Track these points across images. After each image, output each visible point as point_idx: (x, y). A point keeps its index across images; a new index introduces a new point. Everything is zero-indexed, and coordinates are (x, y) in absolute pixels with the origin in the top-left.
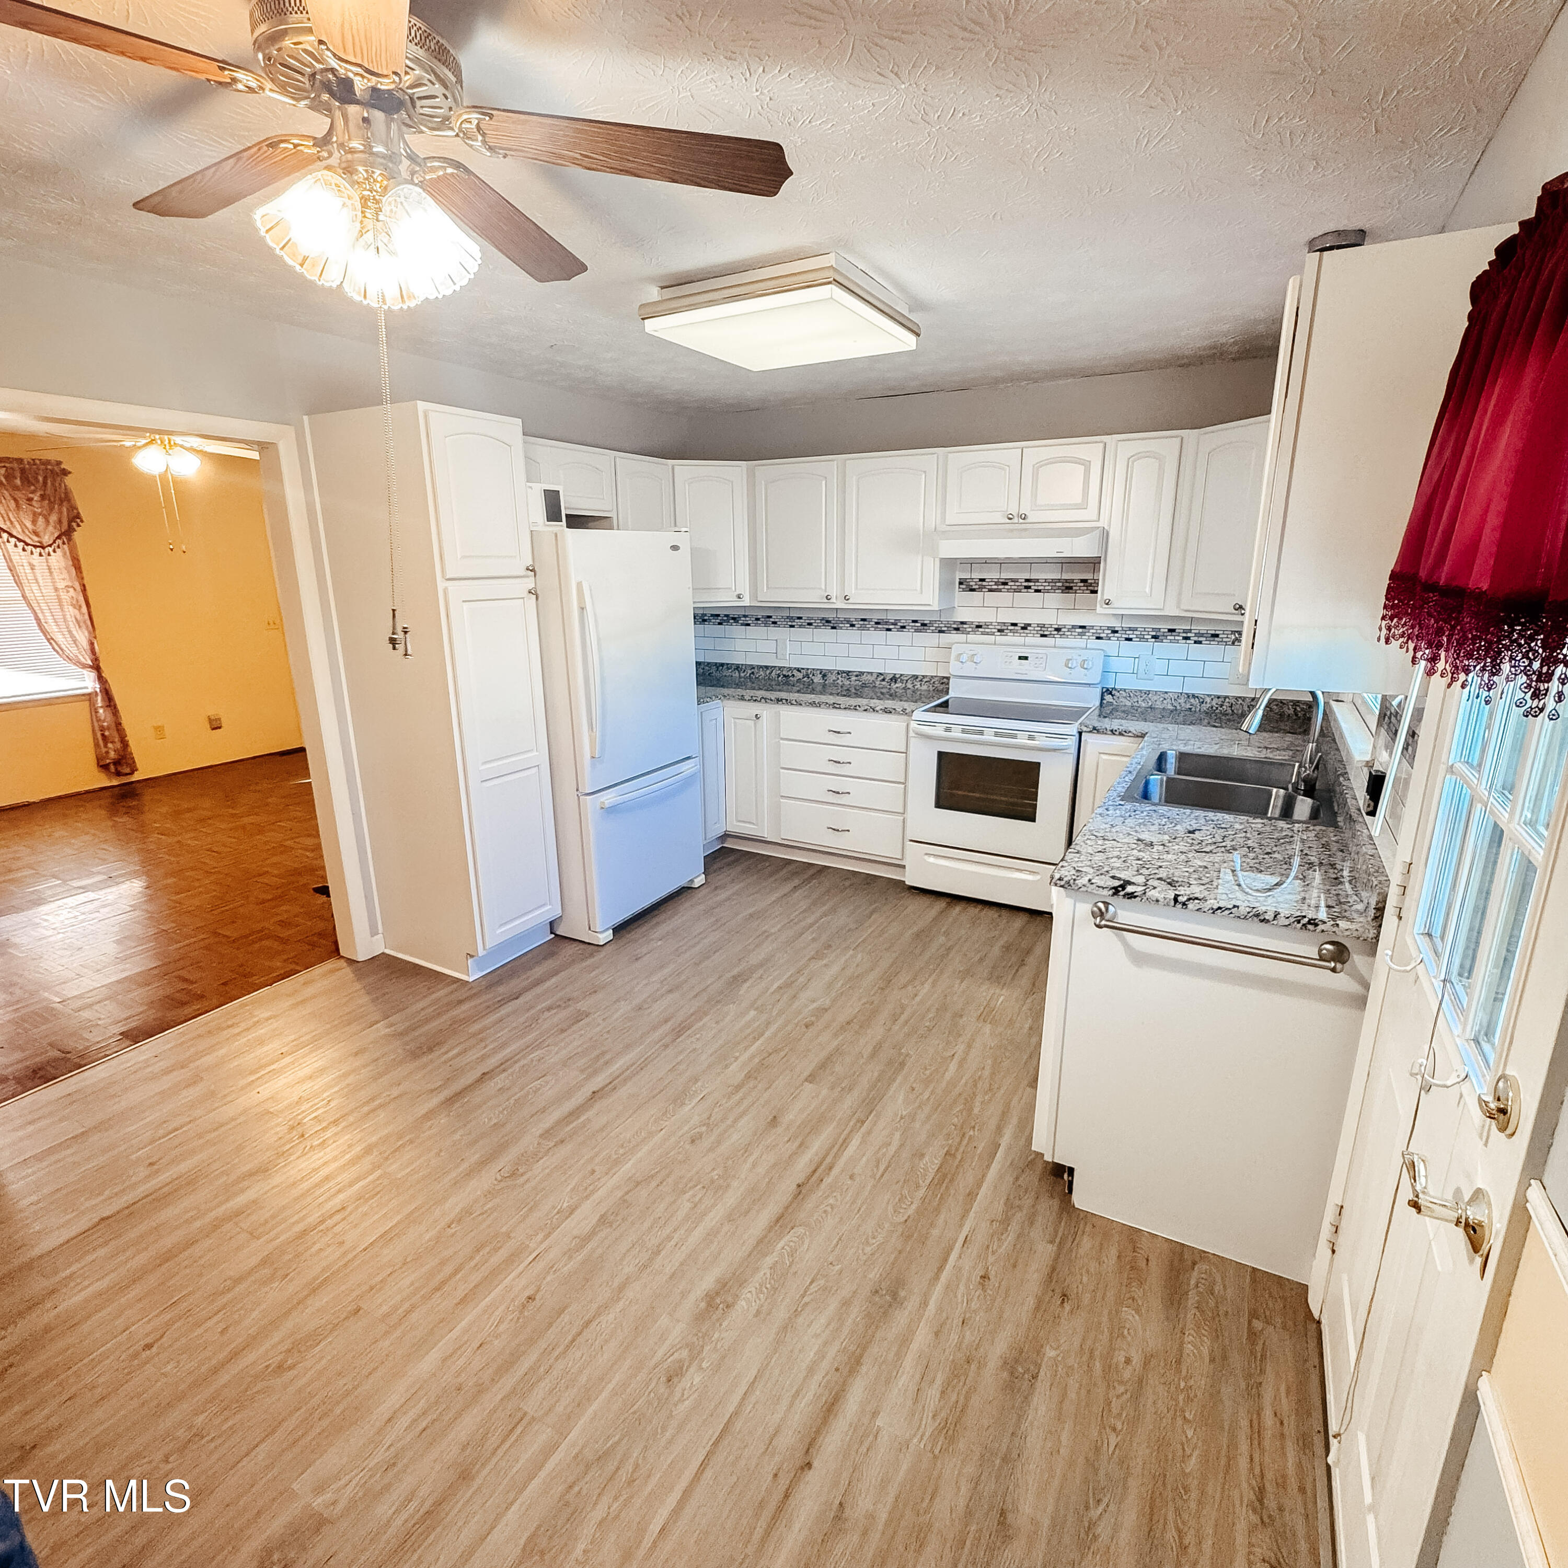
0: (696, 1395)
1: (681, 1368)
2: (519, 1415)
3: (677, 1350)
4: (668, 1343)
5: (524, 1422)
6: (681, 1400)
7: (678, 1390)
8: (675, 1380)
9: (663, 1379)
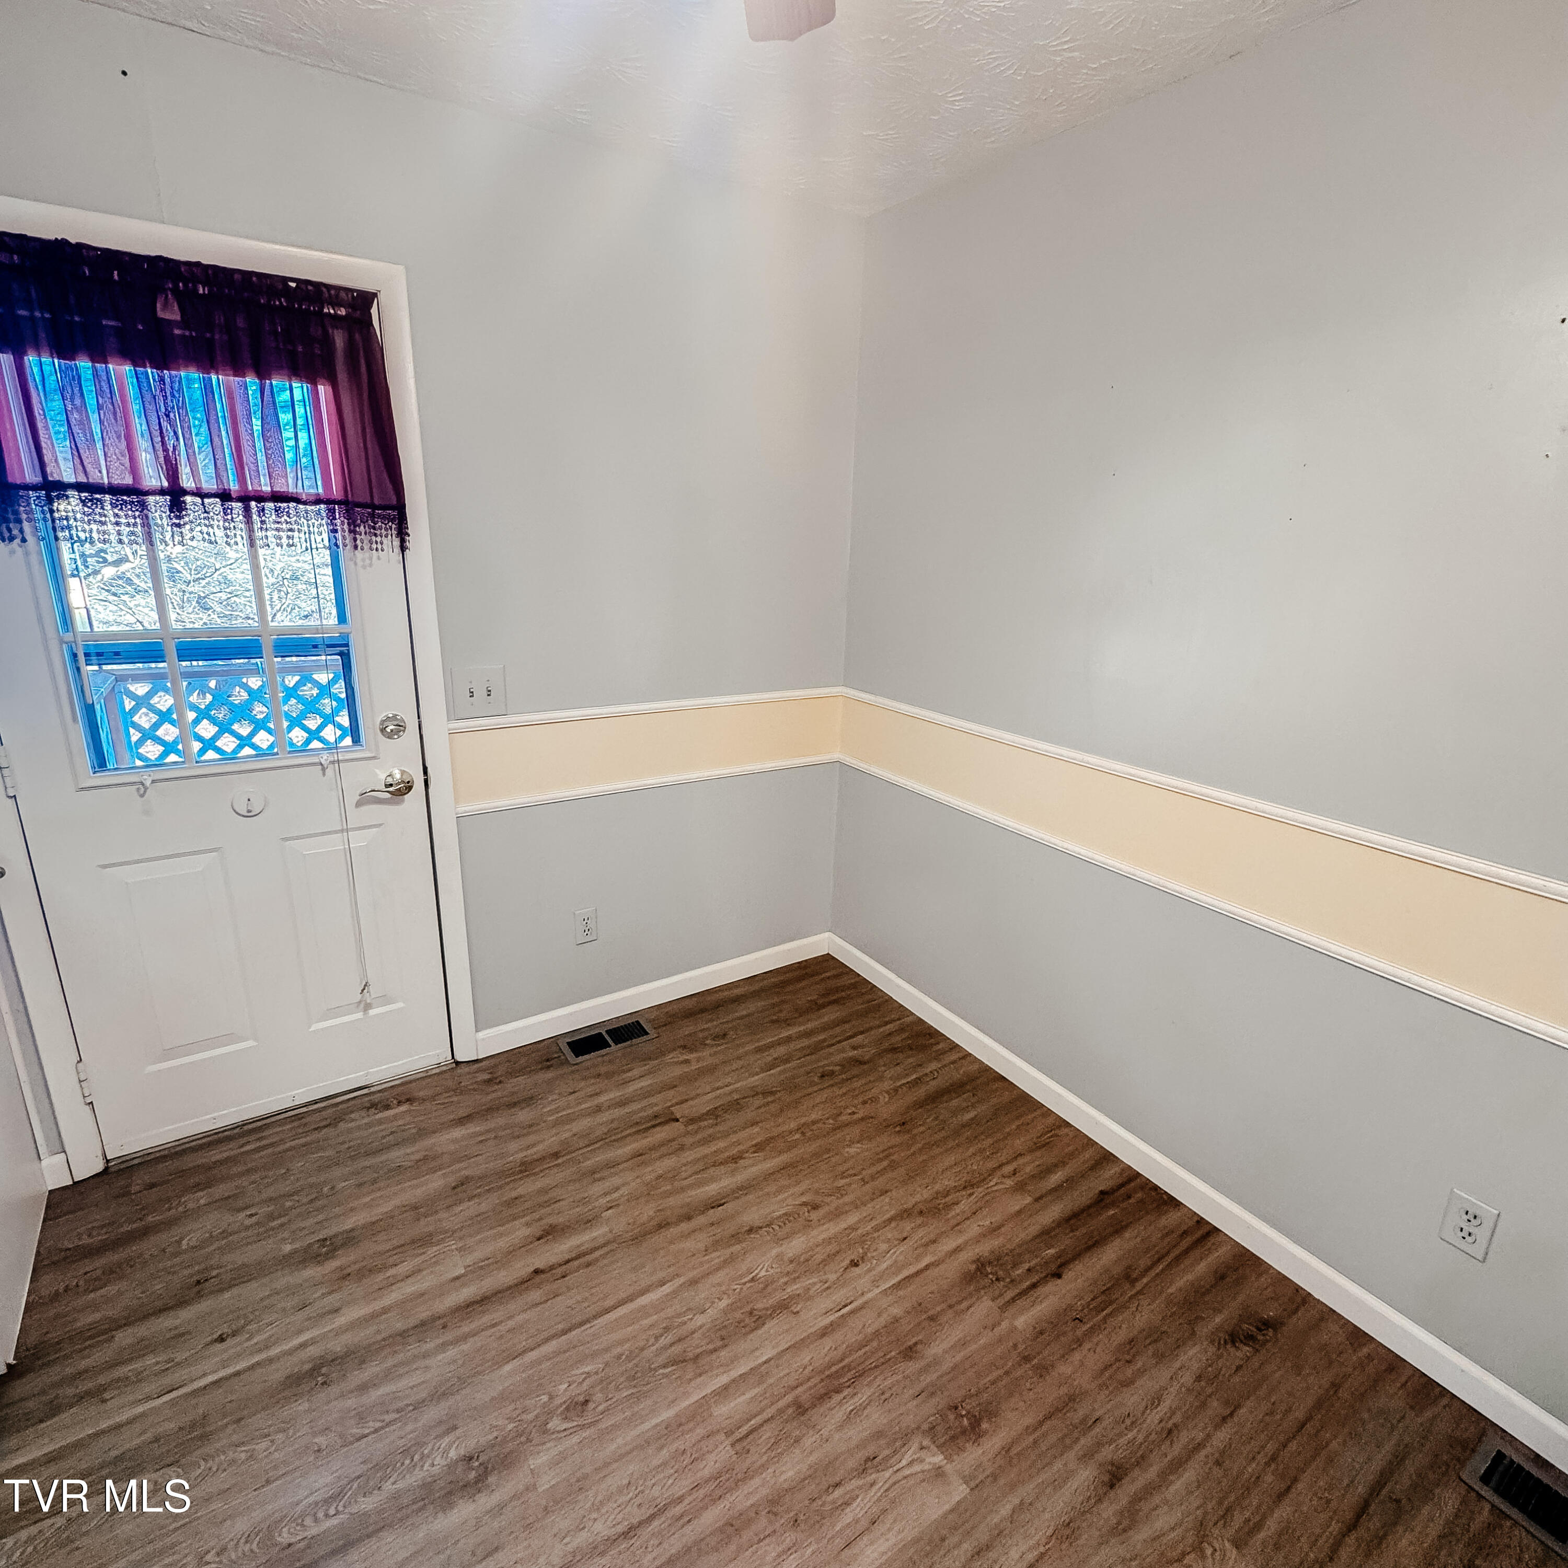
0: (573, 1372)
1: (567, 1409)
2: (738, 1447)
3: (559, 1432)
4: (560, 1448)
5: (738, 1435)
6: (588, 1374)
7: (585, 1385)
8: (581, 1399)
9: (591, 1405)
